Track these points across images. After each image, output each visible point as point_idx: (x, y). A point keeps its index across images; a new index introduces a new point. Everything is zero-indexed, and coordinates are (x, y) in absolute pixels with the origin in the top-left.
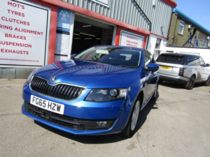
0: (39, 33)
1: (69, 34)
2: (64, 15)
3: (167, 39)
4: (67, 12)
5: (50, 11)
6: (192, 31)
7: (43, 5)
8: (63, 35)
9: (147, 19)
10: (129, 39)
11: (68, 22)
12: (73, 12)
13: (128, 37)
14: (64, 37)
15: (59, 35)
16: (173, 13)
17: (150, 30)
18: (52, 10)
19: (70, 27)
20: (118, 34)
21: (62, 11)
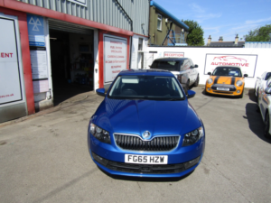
0: (7, 55)
1: (45, 49)
2: (35, 24)
3: (149, 38)
4: (38, 20)
5: (16, 21)
6: (169, 25)
7: (5, 14)
8: (38, 52)
9: (127, 17)
10: (113, 44)
11: (41, 33)
12: (46, 18)
13: (111, 41)
14: (39, 54)
15: (33, 53)
16: (151, 6)
17: (132, 30)
18: (19, 19)
19: (45, 40)
20: (101, 40)
21: (32, 19)
